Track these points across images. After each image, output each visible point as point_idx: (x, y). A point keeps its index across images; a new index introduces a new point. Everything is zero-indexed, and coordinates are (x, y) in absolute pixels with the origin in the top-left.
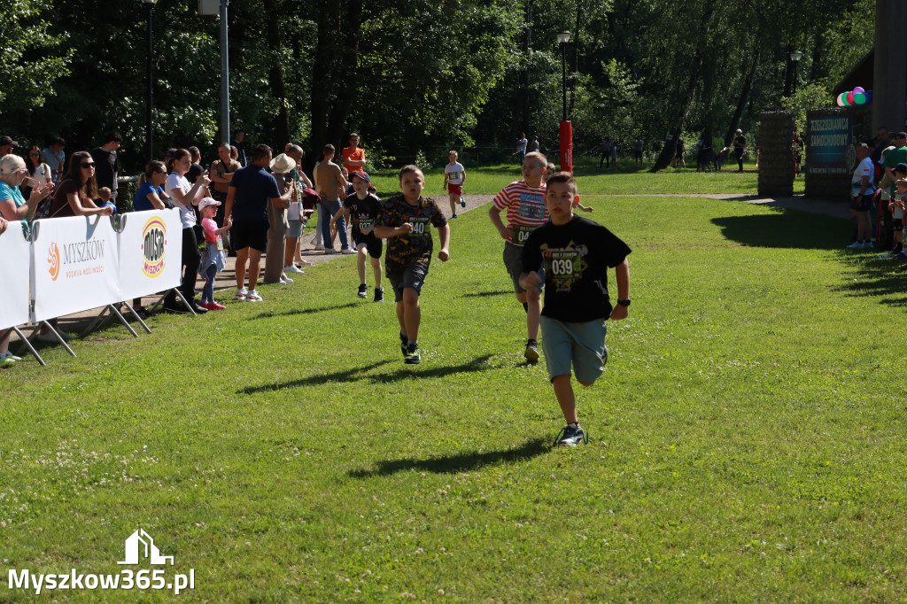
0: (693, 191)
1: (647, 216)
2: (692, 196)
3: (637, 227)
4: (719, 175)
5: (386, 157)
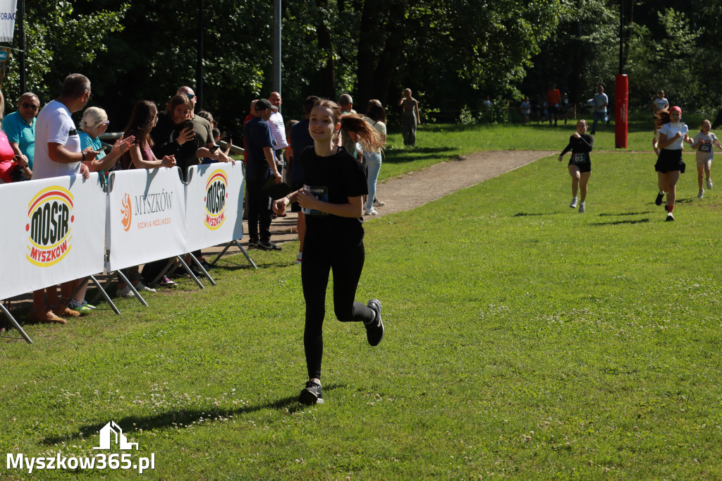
5: (430, 111)
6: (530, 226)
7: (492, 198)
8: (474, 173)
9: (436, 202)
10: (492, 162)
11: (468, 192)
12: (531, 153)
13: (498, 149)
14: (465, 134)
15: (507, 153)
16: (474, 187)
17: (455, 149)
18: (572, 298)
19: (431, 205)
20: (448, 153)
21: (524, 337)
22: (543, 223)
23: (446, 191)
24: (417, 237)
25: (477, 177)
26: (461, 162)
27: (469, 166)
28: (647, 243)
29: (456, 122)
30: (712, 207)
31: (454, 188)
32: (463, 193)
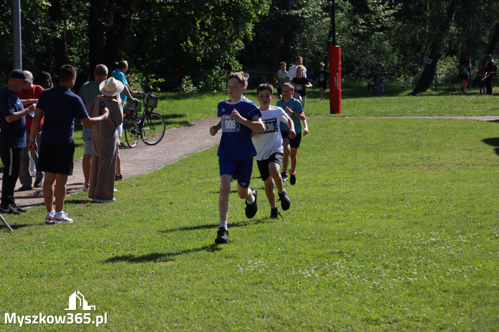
0: (459, 114)
1: (419, 137)
2: (459, 118)
3: (412, 147)
5: (155, 81)
8: (204, 138)
9: (173, 165)
11: (201, 155)
14: (189, 101)
16: (207, 151)
17: (184, 115)
18: (321, 253)
19: (169, 168)
20: (177, 120)
21: (285, 291)
23: (180, 154)
24: (161, 198)
26: (191, 127)
27: (198, 131)
28: (377, 201)
29: (179, 91)
30: (427, 167)
31: (188, 152)
32: (197, 157)
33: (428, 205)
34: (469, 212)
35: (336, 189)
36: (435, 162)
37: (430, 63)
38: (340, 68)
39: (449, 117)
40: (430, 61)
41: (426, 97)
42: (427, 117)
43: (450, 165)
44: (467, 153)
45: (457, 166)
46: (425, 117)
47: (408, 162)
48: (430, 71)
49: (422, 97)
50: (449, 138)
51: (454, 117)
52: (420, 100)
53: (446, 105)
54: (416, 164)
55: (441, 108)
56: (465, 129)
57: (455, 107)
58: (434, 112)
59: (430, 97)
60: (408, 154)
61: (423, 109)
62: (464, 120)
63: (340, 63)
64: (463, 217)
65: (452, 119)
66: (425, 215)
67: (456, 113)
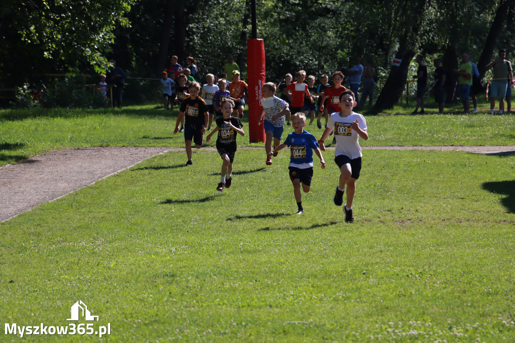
0: (444, 142)
1: (385, 178)
2: (444, 149)
3: (376, 194)
4: (475, 118)
6: (156, 254)
7: (91, 215)
10: (80, 164)
12: (133, 150)
13: (84, 145)
15: (99, 150)
16: (62, 200)
20: (13, 153)
22: (173, 249)
25: (62, 185)
26: (34, 165)
27: (47, 170)
28: (328, 275)
30: (398, 225)
31: (32, 203)
32: (48, 210)
33: (403, 281)
34: (464, 292)
35: (264, 258)
36: (410, 217)
37: (398, 65)
38: (263, 73)
39: (428, 148)
40: (398, 62)
41: (393, 118)
42: (396, 148)
43: (433, 221)
44: (457, 203)
45: (443, 223)
46: (392, 148)
47: (369, 216)
48: (398, 77)
49: (387, 118)
50: (431, 181)
51: (436, 148)
52: (384, 122)
53: (424, 128)
54: (382, 219)
55: (416, 134)
56: (454, 165)
57: (437, 132)
58: (406, 140)
59: (399, 117)
60: (369, 205)
61: (389, 135)
62: (451, 152)
63: (264, 65)
64: (457, 300)
65: (432, 151)
66: (399, 296)
67: (440, 141)
